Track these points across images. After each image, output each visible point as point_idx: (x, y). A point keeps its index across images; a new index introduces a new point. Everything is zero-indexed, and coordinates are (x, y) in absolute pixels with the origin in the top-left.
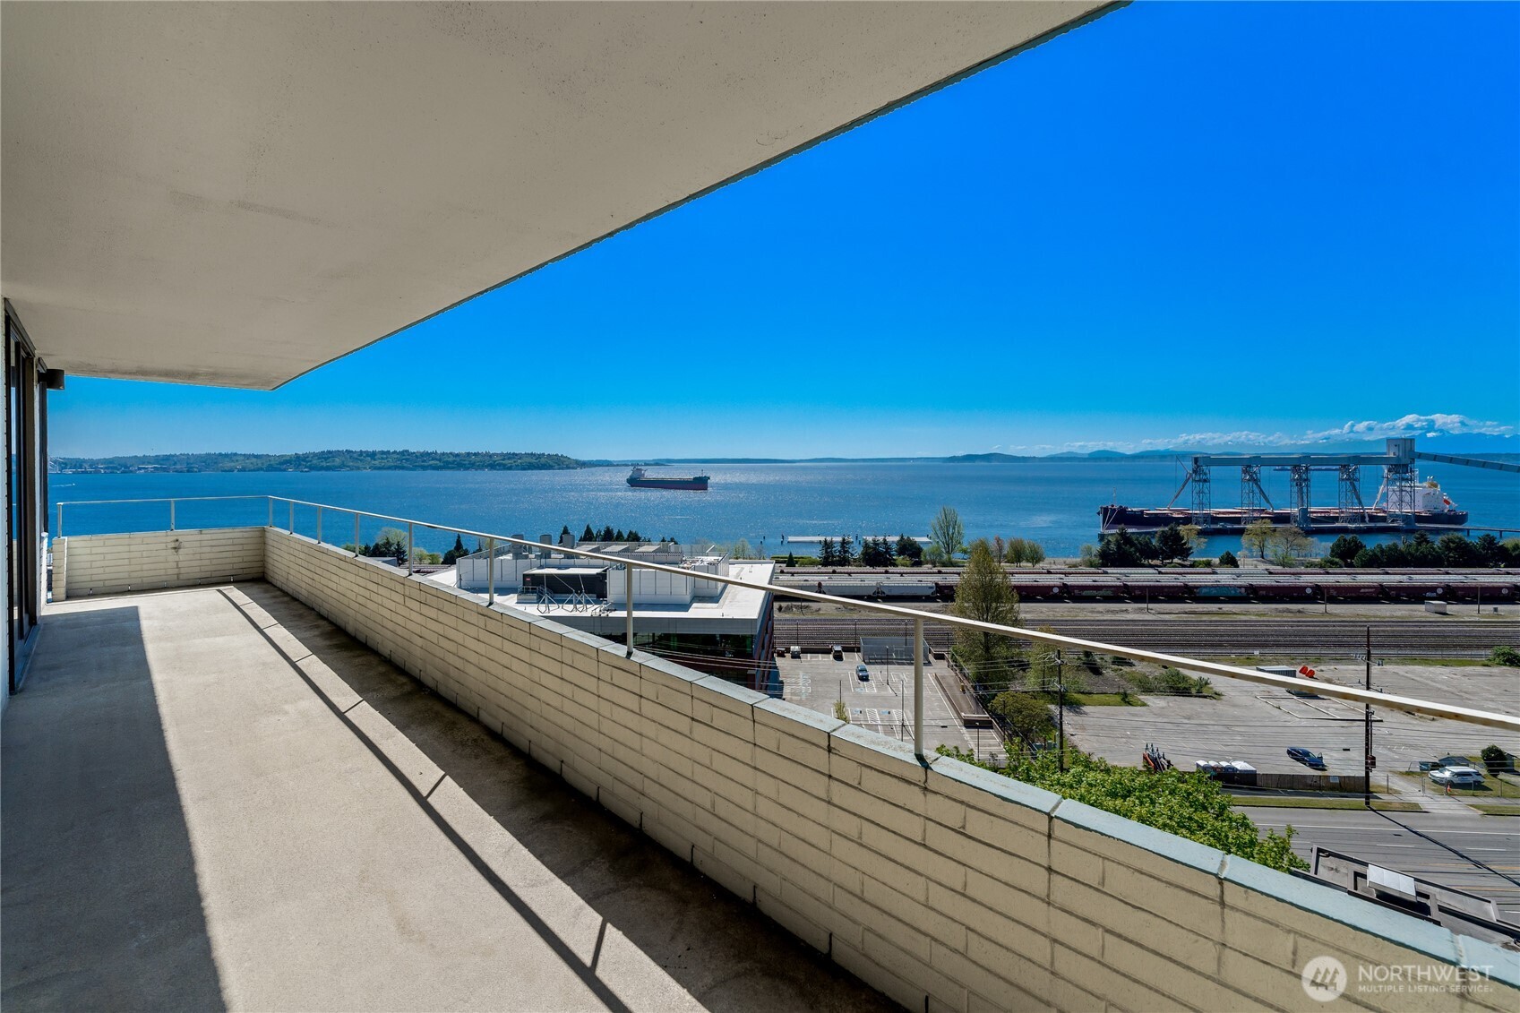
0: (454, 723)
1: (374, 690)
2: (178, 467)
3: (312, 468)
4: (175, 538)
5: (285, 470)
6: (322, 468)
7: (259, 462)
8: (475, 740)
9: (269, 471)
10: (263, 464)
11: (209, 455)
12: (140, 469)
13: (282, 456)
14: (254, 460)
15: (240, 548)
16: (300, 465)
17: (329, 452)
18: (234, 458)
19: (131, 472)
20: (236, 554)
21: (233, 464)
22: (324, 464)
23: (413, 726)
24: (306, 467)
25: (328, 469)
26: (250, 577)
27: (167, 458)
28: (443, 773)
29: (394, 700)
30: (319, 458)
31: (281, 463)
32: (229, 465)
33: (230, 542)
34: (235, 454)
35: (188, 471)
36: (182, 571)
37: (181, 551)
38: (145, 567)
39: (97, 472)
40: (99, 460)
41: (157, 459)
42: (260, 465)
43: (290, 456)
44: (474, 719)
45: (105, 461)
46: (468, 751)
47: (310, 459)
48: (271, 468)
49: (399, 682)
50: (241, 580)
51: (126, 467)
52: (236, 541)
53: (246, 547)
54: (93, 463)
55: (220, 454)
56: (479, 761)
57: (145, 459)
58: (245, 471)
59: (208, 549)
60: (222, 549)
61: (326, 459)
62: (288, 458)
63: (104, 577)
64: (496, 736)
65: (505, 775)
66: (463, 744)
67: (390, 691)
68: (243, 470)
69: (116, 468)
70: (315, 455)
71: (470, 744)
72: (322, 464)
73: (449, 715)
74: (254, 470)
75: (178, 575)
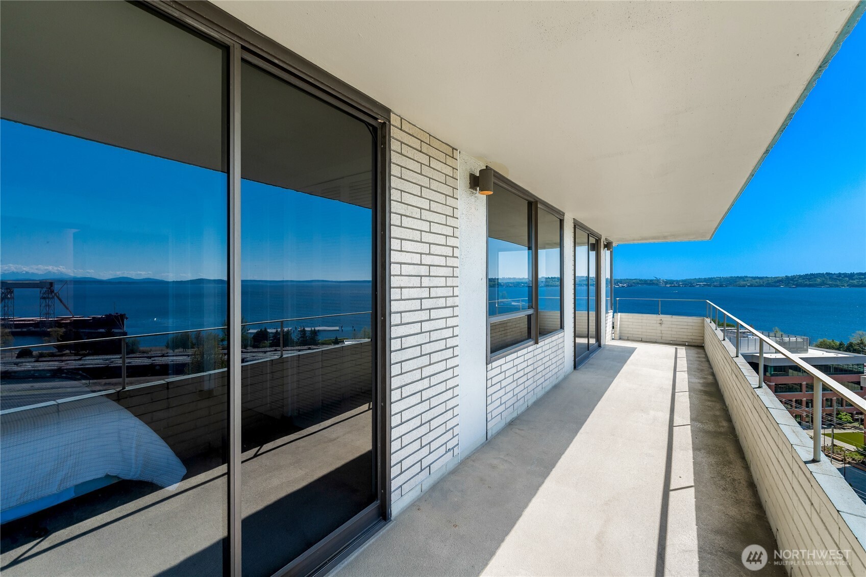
0: (730, 463)
1: (702, 422)
2: (715, 284)
3: (797, 285)
4: (660, 318)
5: (778, 286)
6: (806, 286)
7: (761, 281)
8: (734, 480)
9: (767, 287)
10: (763, 282)
11: (732, 277)
12: (697, 285)
13: (777, 278)
14: (758, 280)
15: (691, 327)
16: (789, 283)
17: (812, 274)
18: (746, 279)
19: (693, 286)
20: (689, 330)
21: (745, 283)
22: (808, 282)
23: (703, 451)
24: (794, 285)
25: (810, 286)
26: (696, 344)
27: (710, 279)
28: (693, 484)
29: (707, 432)
30: (804, 279)
31: (776, 282)
32: (742, 283)
33: (686, 324)
34: (746, 277)
35: (720, 286)
36: (663, 335)
37: (663, 325)
38: (648, 331)
39: (679, 286)
40: (680, 280)
41: (705, 280)
42: (762, 283)
43: (782, 278)
44: (747, 467)
45: (683, 281)
46: (722, 482)
47: (796, 279)
48: (769, 285)
49: (721, 424)
50: (689, 345)
51: (691, 284)
52: (690, 324)
53: (694, 328)
54: (677, 282)
55: (738, 277)
56: (723, 493)
57: (700, 280)
58: (752, 286)
59: (675, 326)
60: (682, 327)
61: (809, 279)
62: (781, 279)
63: (632, 333)
64: (752, 486)
65: (733, 511)
66: (723, 477)
67: (710, 427)
68: (751, 286)
69: (686, 284)
70: (800, 276)
71: (728, 480)
72: (805, 283)
73: (732, 456)
74: (758, 286)
75: (662, 337)
